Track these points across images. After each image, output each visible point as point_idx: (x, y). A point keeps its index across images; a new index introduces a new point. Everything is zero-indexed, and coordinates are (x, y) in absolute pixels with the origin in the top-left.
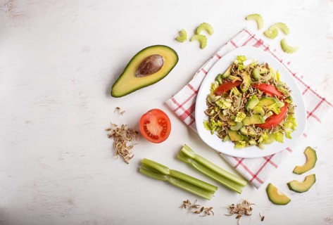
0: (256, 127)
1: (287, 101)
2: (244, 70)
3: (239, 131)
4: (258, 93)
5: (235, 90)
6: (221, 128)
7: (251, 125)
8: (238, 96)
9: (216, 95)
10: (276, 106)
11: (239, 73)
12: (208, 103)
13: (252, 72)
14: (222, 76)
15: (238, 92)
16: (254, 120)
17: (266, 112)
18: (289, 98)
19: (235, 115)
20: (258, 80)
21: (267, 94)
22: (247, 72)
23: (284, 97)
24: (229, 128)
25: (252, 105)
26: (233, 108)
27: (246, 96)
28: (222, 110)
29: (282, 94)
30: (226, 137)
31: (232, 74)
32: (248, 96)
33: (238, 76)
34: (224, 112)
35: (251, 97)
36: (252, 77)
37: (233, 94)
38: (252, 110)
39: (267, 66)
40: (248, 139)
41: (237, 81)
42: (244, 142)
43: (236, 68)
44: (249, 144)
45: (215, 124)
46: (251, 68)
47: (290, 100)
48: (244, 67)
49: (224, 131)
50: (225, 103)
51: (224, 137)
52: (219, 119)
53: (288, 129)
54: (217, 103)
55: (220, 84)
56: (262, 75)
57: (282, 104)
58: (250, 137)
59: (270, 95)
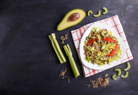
0: (106, 56)
1: (117, 43)
2: (97, 33)
3: (100, 59)
4: (105, 42)
5: (95, 43)
6: (92, 59)
7: (104, 56)
8: (97, 45)
9: (88, 46)
10: (113, 46)
11: (95, 35)
12: (84, 50)
13: (101, 34)
14: (88, 37)
15: (97, 43)
16: (105, 54)
17: (109, 49)
18: (117, 42)
19: (97, 53)
20: (104, 37)
21: (109, 42)
22: (99, 34)
23: (115, 42)
24: (95, 59)
25: (103, 48)
26: (95, 50)
27: (100, 44)
28: (91, 52)
29: (114, 41)
30: (95, 63)
31: (92, 36)
32: (101, 44)
33: (95, 36)
34: (92, 53)
35: (102, 44)
36: (101, 36)
37: (95, 44)
38: (104, 50)
39: (106, 30)
40: (104, 62)
41: (95, 39)
42: (102, 63)
43: (94, 33)
44: (105, 64)
45: (89, 58)
46: (100, 32)
47: (118, 43)
48: (97, 32)
49: (94, 60)
50: (92, 49)
51: (93, 63)
52: (90, 55)
53: (119, 55)
54: (89, 49)
55: (88, 41)
56: (105, 34)
57: (115, 45)
58: (104, 61)
59: (110, 42)
